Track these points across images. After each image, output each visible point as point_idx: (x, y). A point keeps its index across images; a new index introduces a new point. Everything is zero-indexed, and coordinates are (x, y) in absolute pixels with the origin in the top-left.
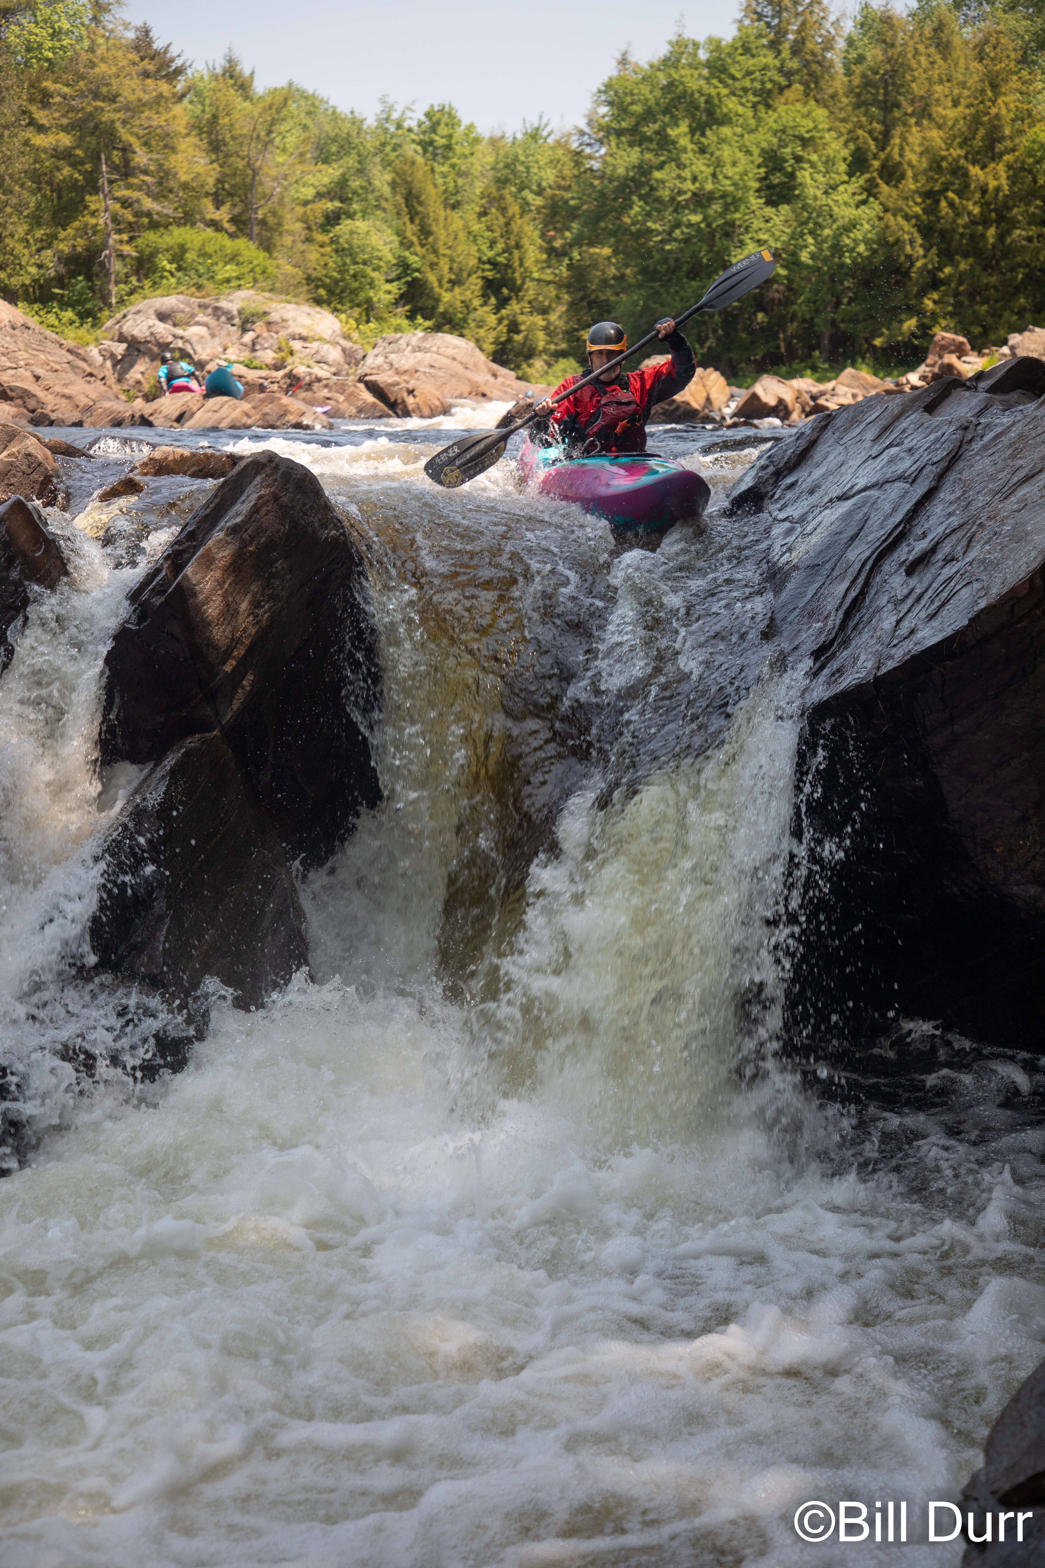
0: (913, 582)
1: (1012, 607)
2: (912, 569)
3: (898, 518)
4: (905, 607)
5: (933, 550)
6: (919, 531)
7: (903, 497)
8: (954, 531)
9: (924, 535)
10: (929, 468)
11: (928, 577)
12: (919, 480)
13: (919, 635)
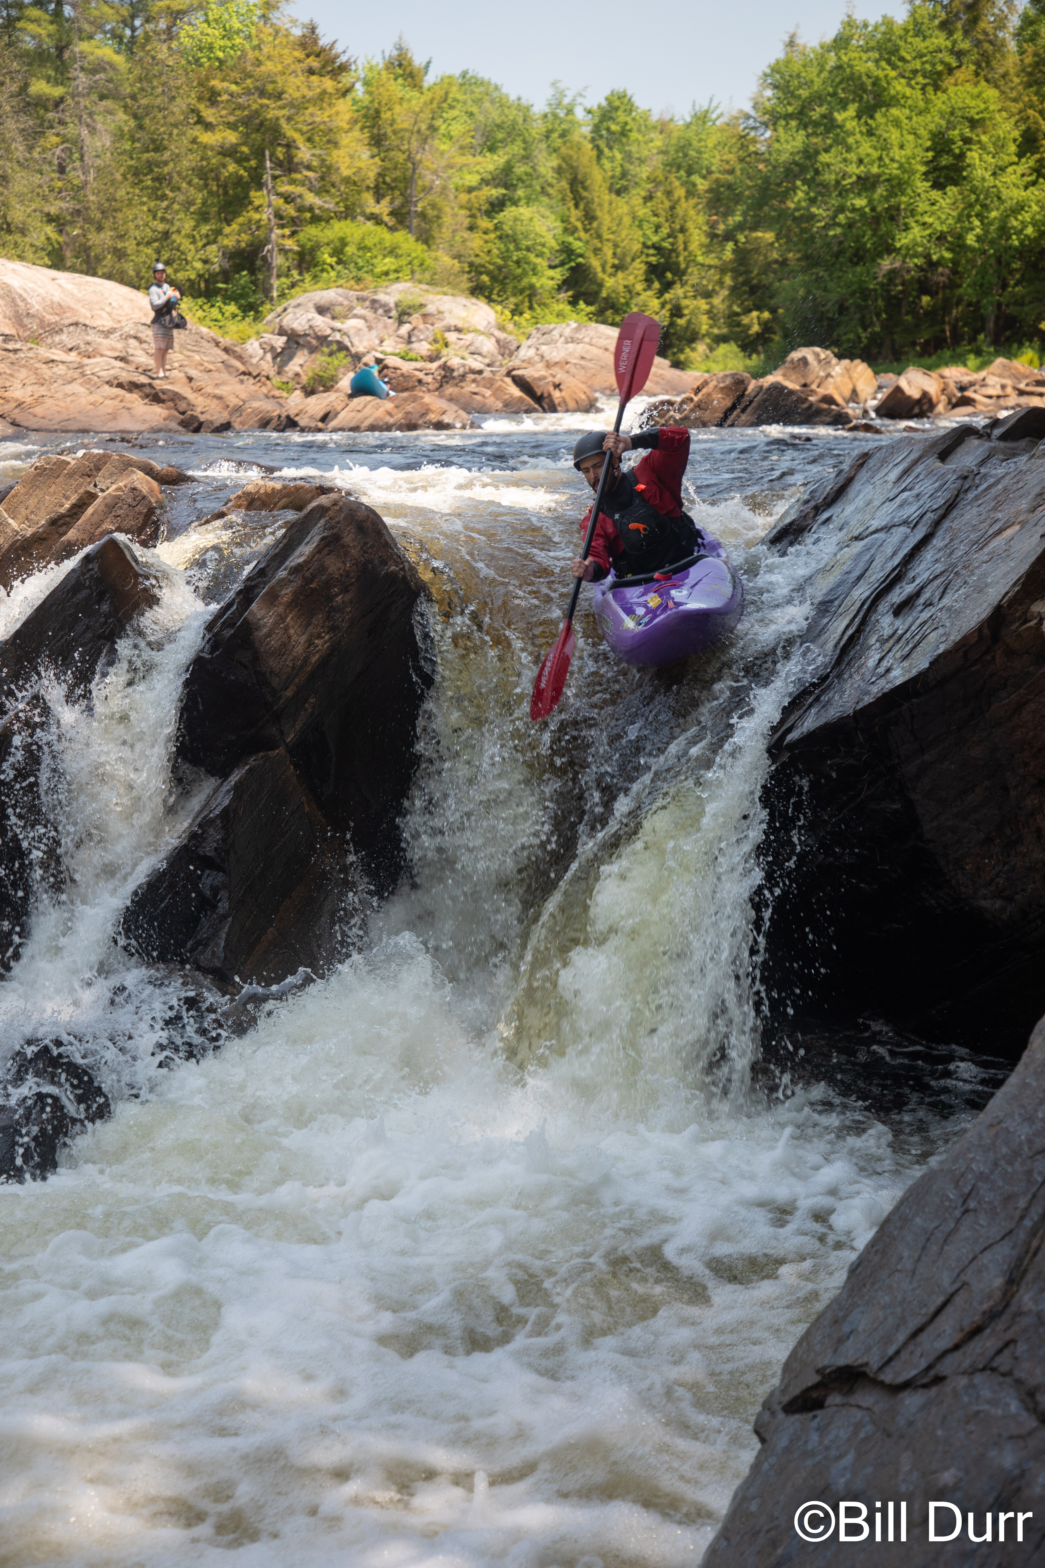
0: (898, 623)
1: (965, 653)
2: (899, 611)
3: (897, 560)
4: (887, 646)
5: (918, 594)
6: (911, 574)
7: (903, 541)
8: (936, 578)
9: (914, 579)
10: (929, 515)
11: (910, 619)
12: (920, 526)
13: (894, 673)
